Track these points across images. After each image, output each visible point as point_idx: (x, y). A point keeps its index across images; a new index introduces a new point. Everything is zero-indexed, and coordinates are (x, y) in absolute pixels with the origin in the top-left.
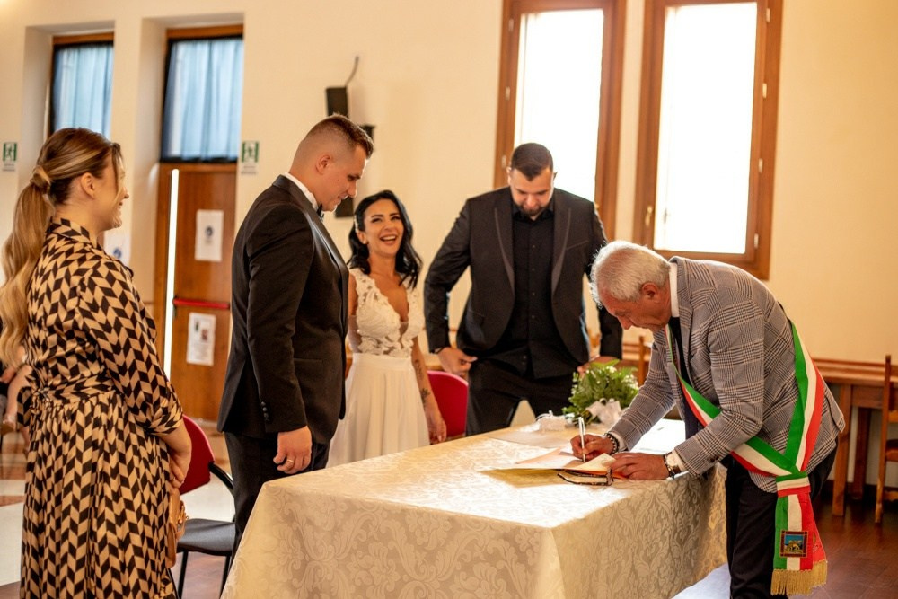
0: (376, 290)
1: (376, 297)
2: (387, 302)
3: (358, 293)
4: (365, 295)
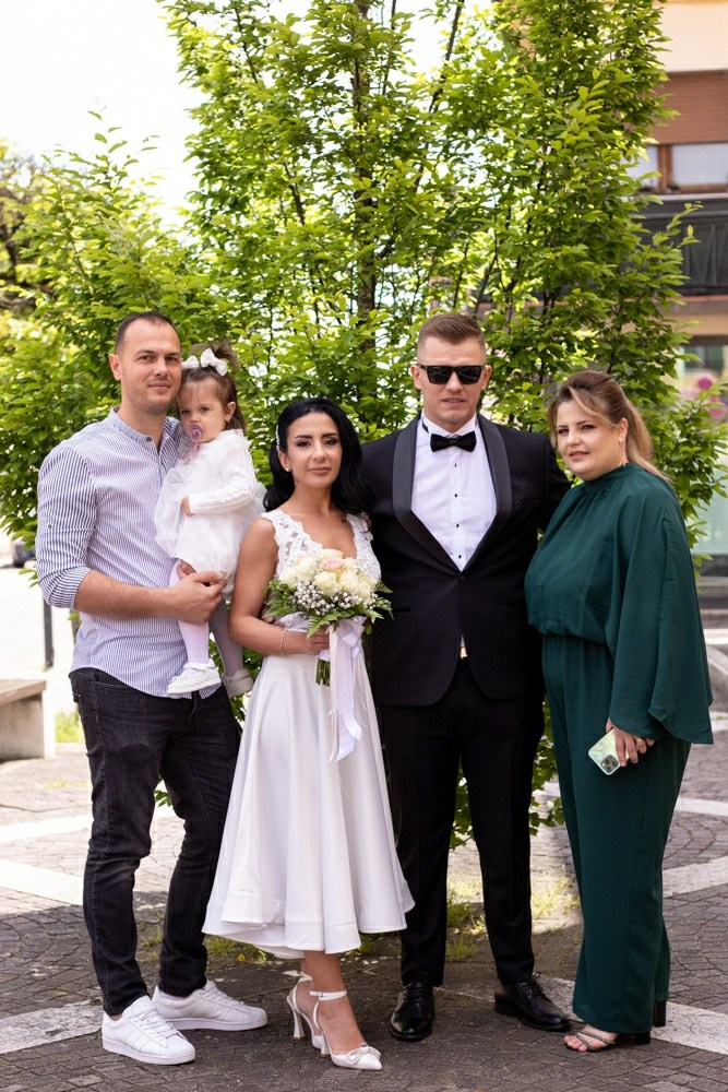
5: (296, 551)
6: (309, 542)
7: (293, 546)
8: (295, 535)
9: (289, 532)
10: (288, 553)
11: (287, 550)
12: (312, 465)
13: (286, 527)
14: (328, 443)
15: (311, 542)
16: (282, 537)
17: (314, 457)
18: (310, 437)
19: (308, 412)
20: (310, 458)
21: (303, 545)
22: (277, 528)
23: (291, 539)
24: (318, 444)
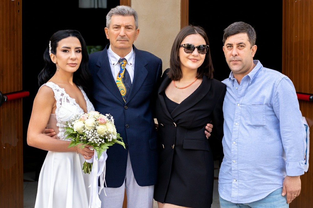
0: (66, 95)
1: (67, 100)
2: (75, 102)
3: (56, 99)
4: (61, 100)
5: (65, 103)
6: (69, 98)
7: (63, 101)
8: (62, 95)
9: (60, 93)
10: (61, 104)
11: (60, 102)
12: (70, 62)
13: (58, 90)
14: (77, 52)
15: (70, 98)
16: (58, 96)
17: (70, 58)
18: (69, 48)
19: (69, 36)
20: (69, 58)
21: (67, 99)
22: (55, 92)
23: (61, 97)
24: (73, 51)
